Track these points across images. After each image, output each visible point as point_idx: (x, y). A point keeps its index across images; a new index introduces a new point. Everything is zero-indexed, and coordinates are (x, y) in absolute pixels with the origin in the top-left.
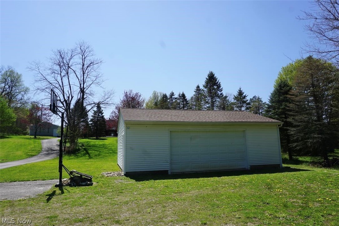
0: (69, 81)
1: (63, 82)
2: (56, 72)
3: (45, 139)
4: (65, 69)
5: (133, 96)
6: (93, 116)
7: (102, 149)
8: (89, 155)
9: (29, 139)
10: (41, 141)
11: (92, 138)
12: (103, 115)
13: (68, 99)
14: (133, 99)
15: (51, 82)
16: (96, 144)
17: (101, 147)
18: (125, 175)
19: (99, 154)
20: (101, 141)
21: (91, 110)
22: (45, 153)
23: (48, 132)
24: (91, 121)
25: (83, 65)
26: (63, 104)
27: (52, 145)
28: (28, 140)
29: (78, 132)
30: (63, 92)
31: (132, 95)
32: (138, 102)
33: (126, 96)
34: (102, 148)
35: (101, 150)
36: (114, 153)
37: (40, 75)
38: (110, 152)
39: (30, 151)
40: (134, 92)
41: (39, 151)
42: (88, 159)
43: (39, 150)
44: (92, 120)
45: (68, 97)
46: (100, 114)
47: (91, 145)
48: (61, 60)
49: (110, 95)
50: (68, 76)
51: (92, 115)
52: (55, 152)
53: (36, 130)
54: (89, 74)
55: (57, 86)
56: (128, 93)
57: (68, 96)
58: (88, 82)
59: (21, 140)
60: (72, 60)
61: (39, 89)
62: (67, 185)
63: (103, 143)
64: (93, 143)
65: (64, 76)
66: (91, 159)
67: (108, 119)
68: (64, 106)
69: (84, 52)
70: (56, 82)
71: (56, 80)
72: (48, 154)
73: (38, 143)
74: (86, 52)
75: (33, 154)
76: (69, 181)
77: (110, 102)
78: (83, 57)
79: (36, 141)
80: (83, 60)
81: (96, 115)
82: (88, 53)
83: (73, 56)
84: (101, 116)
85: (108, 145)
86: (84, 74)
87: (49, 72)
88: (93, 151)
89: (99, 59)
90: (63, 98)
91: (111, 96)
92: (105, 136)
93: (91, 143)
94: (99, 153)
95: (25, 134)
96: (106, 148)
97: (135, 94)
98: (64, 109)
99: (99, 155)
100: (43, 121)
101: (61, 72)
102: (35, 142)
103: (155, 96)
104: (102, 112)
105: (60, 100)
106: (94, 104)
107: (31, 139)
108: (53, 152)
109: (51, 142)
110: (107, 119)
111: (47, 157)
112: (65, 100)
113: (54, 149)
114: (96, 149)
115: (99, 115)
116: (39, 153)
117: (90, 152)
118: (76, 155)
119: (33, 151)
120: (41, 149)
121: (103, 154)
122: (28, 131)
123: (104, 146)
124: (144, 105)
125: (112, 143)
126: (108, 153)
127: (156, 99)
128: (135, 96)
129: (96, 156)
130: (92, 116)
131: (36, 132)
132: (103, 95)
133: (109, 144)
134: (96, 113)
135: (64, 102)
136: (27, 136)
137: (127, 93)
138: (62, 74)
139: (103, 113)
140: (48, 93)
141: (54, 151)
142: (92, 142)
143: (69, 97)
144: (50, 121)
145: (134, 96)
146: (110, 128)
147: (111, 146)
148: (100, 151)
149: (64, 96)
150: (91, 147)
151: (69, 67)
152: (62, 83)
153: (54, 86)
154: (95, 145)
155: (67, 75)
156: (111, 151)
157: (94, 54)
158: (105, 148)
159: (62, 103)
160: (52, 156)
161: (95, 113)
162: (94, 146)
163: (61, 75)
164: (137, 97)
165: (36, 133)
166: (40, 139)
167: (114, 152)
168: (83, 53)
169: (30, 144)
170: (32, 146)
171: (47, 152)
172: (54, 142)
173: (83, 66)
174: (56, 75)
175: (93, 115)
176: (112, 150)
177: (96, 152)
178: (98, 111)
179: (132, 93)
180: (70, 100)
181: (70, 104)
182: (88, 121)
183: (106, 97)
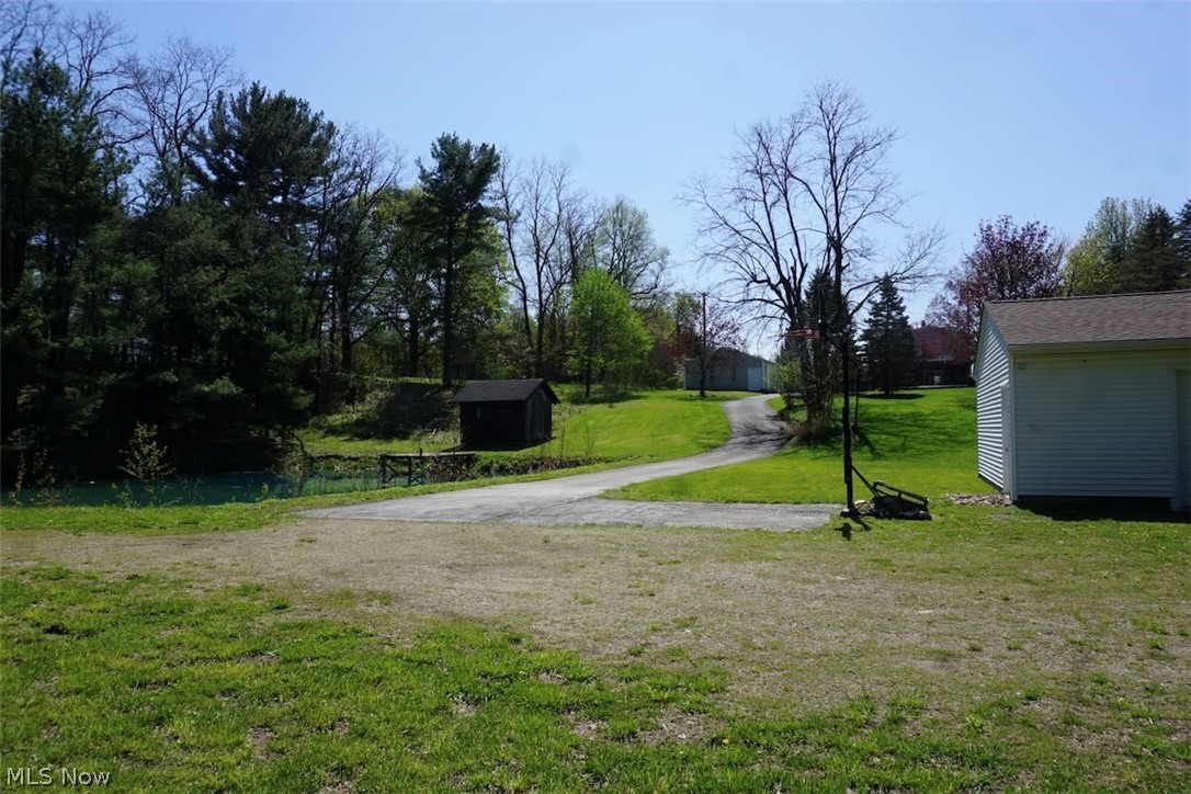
0: (791, 218)
1: (773, 224)
2: (749, 194)
3: (728, 400)
4: (776, 181)
5: (1014, 238)
6: (870, 320)
7: (911, 429)
8: (873, 450)
9: (687, 400)
10: (721, 404)
11: (869, 393)
12: (905, 314)
13: (791, 274)
14: (1016, 247)
15: (736, 228)
16: (888, 414)
17: (908, 422)
18: (1014, 503)
19: (903, 444)
20: (906, 404)
21: (866, 305)
22: (741, 439)
23: (734, 379)
24: (863, 338)
25: (833, 161)
26: (779, 293)
27: (757, 418)
28: (687, 403)
29: (831, 378)
30: (776, 254)
31: (1010, 235)
32: (1039, 258)
33: (988, 239)
34: (912, 426)
35: (907, 434)
36: (953, 444)
37: (710, 214)
38: (940, 440)
39: (701, 432)
40: (1019, 223)
41: (725, 433)
42: (872, 460)
43: (723, 430)
44: (867, 335)
45: (792, 268)
46: (894, 313)
47: (873, 415)
48: (762, 154)
49: (930, 246)
50: (788, 203)
51: (868, 317)
52: (769, 437)
53: (703, 373)
54: (850, 182)
55: (756, 236)
56: (995, 230)
57: (791, 264)
58: (851, 212)
59: (669, 403)
60: (795, 150)
61: (707, 254)
62: (868, 514)
63: (912, 410)
64: (878, 410)
65: (774, 204)
66: (879, 459)
67: (920, 326)
68: (782, 299)
69: (831, 117)
70: (752, 225)
71: (753, 220)
72: (751, 444)
73: (716, 412)
74: (839, 115)
75: (711, 441)
76: (872, 506)
77: (931, 272)
78: (831, 135)
79: (708, 406)
80: (832, 143)
81: (882, 315)
82: (844, 118)
83: (796, 135)
84: (898, 317)
85: (930, 415)
86: (836, 188)
87: (731, 198)
88: (883, 437)
89: (881, 130)
90: (776, 272)
91: (933, 249)
92: (914, 385)
93: (873, 410)
94: (901, 441)
95: (672, 386)
96: (926, 427)
97: (1023, 229)
98: (782, 308)
99: (904, 448)
100: (718, 347)
101: (765, 194)
102: (706, 409)
103: (1111, 218)
104: (902, 305)
105: (768, 281)
106: (877, 284)
107: (692, 399)
108: (762, 437)
109: (750, 409)
110: (915, 327)
111: (750, 452)
112: (783, 280)
113: (765, 430)
114: (890, 430)
115: (889, 316)
116: (727, 440)
117: (872, 437)
118: (833, 449)
119: (710, 433)
120: (730, 427)
121: (919, 446)
122: (681, 375)
123: (917, 420)
124: (1064, 262)
125: (944, 408)
126: (932, 443)
127: (1115, 232)
128: (1023, 237)
129: (893, 450)
130: (866, 322)
131: (703, 377)
132: (905, 249)
133: (934, 413)
134: (881, 309)
135: (781, 285)
136: (680, 392)
137: (989, 228)
138: (770, 200)
139: (903, 309)
140: (733, 264)
141: (765, 433)
142: (874, 406)
143: (794, 270)
144: (738, 347)
145: (1018, 239)
146: (930, 357)
147: (940, 418)
148: (906, 437)
149: (778, 265)
150: (875, 424)
151: (789, 174)
152: (771, 226)
153: (747, 242)
154: (889, 417)
155: (783, 199)
156: (941, 437)
157: (867, 115)
158: (919, 427)
159: (774, 288)
160: (761, 448)
161: (877, 310)
162: (884, 419)
163: (764, 201)
164: (1032, 239)
165: (703, 381)
166: (714, 399)
167: (954, 441)
168: (829, 119)
169: (696, 415)
170: (704, 420)
171: (746, 439)
172: (757, 407)
173: (832, 164)
174: (750, 204)
175: (872, 317)
176: (946, 433)
177: (892, 438)
178: (887, 302)
179: (1011, 227)
180: (798, 276)
181: (798, 289)
182: (855, 338)
183: (916, 254)
